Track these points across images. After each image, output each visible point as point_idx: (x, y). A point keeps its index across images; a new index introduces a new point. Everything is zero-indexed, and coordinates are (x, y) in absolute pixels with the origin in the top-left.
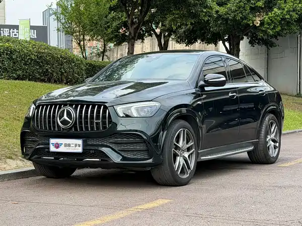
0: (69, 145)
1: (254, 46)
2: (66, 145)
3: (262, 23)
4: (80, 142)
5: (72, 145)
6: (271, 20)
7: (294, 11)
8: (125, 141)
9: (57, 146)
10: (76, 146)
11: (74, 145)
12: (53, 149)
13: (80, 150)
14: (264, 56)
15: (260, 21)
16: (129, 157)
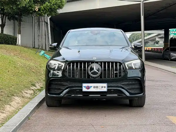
0: (97, 87)
1: (10, 21)
2: (94, 87)
3: (39, 10)
4: (105, 85)
5: (99, 87)
6: (44, 8)
7: (56, 4)
8: (131, 83)
9: (88, 88)
10: (102, 87)
11: (100, 87)
12: (84, 90)
13: (105, 90)
14: (12, 26)
15: (38, 8)
16: (132, 92)
